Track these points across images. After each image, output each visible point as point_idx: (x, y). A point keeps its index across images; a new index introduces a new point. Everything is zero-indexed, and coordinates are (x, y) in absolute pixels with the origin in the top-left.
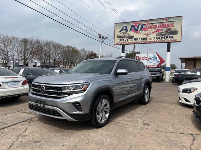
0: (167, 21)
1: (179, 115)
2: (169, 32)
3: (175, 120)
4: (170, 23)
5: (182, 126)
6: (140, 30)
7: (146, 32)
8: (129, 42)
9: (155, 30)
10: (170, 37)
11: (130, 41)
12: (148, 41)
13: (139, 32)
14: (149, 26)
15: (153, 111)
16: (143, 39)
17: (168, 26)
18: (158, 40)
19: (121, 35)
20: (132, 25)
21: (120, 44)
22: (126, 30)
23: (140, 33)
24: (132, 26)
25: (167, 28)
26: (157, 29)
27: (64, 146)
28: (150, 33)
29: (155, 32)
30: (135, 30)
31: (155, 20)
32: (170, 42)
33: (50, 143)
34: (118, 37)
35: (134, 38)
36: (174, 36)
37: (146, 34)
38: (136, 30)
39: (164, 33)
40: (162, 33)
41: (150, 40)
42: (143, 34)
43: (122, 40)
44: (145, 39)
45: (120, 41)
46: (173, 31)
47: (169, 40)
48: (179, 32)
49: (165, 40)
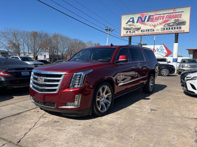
0: (175, 12)
1: (185, 102)
2: (177, 22)
3: (181, 107)
4: (178, 14)
5: (187, 112)
6: (147, 21)
7: (153, 23)
8: (135, 34)
9: (163, 21)
10: (177, 28)
12: (155, 33)
14: (156, 17)
15: (159, 99)
16: (150, 30)
17: (176, 16)
18: (166, 31)
19: (128, 27)
20: (139, 16)
21: (126, 35)
22: (133, 22)
23: (147, 24)
24: (139, 17)
25: (175, 19)
26: (164, 19)
27: (80, 125)
28: (158, 24)
29: (162, 23)
30: (142, 21)
31: (163, 11)
32: (178, 33)
33: (68, 123)
34: (125, 29)
35: (141, 29)
36: (182, 27)
37: (154, 25)
38: (143, 22)
39: (172, 24)
40: (170, 24)
41: (157, 32)
42: (150, 25)
43: (129, 32)
44: (152, 30)
45: (127, 33)
46: (181, 21)
47: (176, 31)
48: (186, 23)
49: (173, 31)
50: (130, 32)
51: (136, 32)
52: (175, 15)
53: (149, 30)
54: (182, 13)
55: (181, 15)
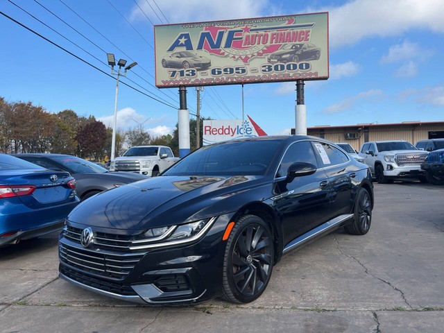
0: (292, 25)
2: (299, 52)
4: (299, 30)
6: (226, 47)
7: (241, 53)
8: (197, 80)
9: (265, 49)
10: (301, 66)
11: (200, 76)
12: (249, 77)
13: (222, 51)
14: (248, 37)
16: (235, 71)
17: (295, 37)
18: (274, 73)
19: (175, 59)
20: (204, 31)
21: (172, 83)
22: (189, 45)
23: (226, 54)
24: (203, 35)
26: (268, 44)
28: (253, 55)
29: (264, 52)
30: (213, 46)
31: (263, 22)
32: (303, 80)
34: (168, 65)
35: (212, 67)
36: (312, 63)
37: (243, 57)
38: (215, 48)
40: (284, 56)
41: (252, 75)
42: (234, 57)
43: (178, 74)
44: (240, 71)
45: (173, 75)
46: (308, 49)
47: (299, 73)
48: (321, 53)
49: (291, 74)
50: (182, 73)
51: (198, 73)
52: (294, 33)
53: (232, 71)
54: (310, 29)
55: (307, 34)
